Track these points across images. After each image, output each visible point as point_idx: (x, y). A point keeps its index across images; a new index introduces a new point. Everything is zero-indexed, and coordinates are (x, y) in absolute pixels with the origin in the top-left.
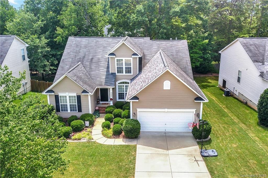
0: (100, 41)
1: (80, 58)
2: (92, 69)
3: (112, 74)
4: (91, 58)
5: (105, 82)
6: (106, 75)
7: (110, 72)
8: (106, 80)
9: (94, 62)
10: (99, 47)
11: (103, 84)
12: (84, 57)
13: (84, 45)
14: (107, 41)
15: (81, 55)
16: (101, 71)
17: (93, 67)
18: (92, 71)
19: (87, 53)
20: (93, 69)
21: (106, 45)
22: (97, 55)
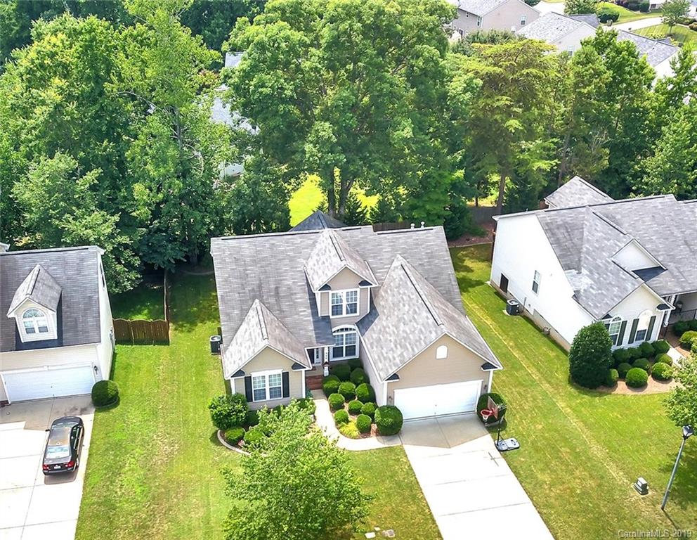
0: (277, 245)
1: (253, 290)
2: (284, 312)
3: (323, 317)
4: (273, 286)
5: (317, 338)
6: (314, 322)
7: (320, 316)
8: (316, 334)
9: (284, 296)
10: (280, 260)
11: (314, 341)
12: (260, 286)
13: (250, 257)
14: (293, 244)
15: (253, 282)
16: (302, 315)
17: (285, 308)
18: (286, 317)
19: (262, 277)
20: (286, 311)
21: (292, 254)
22: (284, 280)
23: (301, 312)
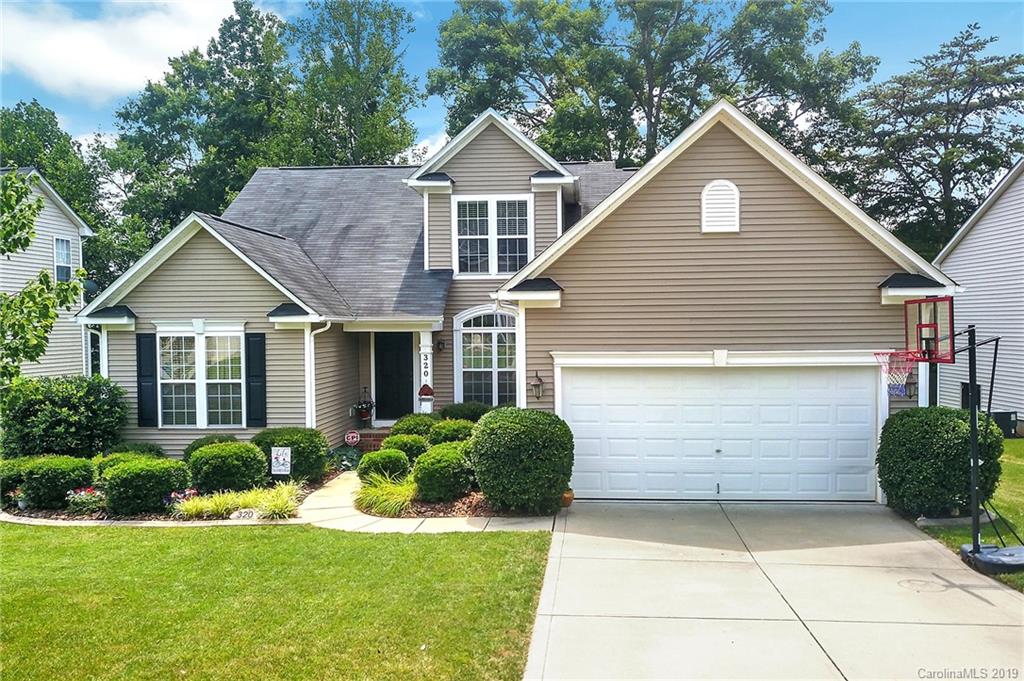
1: (294, 228)
2: (341, 258)
3: (434, 273)
4: (341, 225)
5: (399, 302)
6: (406, 277)
7: (426, 268)
8: (400, 296)
9: (356, 238)
10: (383, 194)
11: (389, 306)
12: (313, 224)
13: (320, 189)
15: (302, 216)
16: (382, 266)
17: (347, 254)
18: (342, 266)
19: (325, 213)
20: (347, 259)
22: (373, 217)
23: (384, 261)
